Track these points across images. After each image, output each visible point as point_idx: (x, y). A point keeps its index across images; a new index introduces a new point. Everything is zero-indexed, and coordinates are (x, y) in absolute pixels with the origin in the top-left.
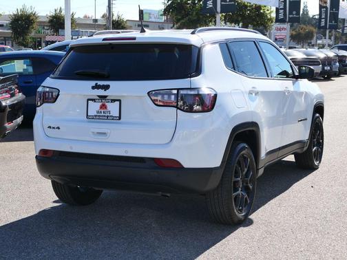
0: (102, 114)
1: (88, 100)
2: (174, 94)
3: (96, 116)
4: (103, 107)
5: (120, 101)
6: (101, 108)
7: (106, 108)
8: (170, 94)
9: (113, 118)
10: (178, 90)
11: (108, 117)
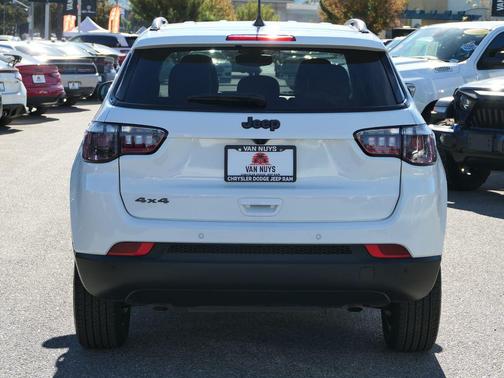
0: (258, 172)
1: (227, 147)
2: (394, 135)
3: (245, 176)
4: (260, 159)
5: (294, 148)
6: (255, 161)
7: (265, 160)
8: (388, 136)
9: (282, 179)
10: (401, 127)
11: (270, 177)
